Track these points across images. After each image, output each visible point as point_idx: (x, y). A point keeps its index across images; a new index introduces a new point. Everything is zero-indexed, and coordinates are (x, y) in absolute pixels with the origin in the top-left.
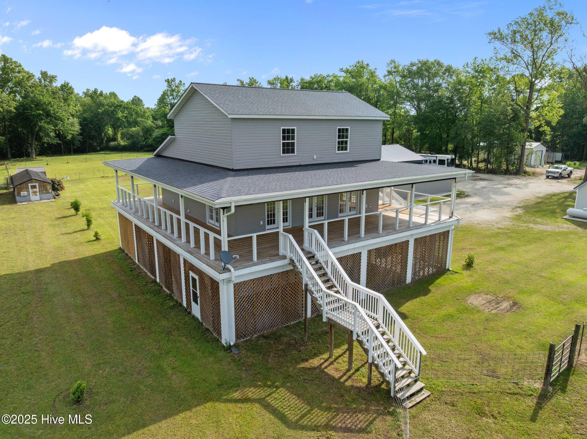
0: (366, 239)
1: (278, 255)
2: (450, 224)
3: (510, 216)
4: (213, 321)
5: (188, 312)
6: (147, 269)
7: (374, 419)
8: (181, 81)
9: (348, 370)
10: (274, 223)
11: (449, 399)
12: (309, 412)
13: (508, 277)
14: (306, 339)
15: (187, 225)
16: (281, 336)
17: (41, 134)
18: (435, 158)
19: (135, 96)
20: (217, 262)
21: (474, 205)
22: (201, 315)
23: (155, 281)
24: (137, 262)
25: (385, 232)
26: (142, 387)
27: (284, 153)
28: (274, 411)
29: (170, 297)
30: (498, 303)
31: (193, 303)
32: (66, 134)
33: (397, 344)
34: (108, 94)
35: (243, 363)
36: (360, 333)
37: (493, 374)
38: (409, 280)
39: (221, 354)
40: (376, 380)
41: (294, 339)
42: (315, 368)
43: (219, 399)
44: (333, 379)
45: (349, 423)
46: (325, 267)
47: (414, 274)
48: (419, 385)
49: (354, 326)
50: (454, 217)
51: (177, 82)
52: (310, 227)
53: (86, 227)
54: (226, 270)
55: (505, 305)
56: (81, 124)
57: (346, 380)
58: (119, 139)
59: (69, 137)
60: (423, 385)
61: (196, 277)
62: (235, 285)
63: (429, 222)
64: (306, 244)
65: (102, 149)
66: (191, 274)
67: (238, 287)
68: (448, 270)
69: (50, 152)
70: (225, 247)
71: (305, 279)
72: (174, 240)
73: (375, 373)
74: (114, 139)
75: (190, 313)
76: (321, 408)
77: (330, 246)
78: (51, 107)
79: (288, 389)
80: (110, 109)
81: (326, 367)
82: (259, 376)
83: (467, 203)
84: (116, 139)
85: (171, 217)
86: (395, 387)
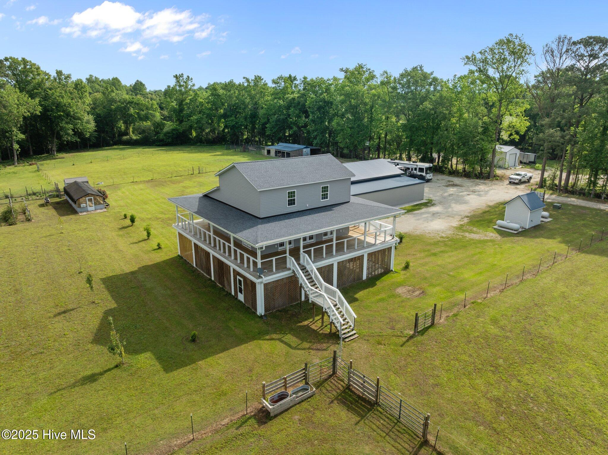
0: (336, 256)
1: (286, 268)
2: (392, 243)
3: (456, 226)
4: (252, 303)
5: (235, 298)
6: (203, 271)
7: (330, 346)
8: (188, 77)
9: (322, 326)
10: (283, 246)
11: (367, 338)
12: (301, 343)
13: (428, 275)
14: (301, 312)
15: (235, 251)
16: (288, 310)
17: (61, 133)
18: (416, 167)
19: (137, 81)
20: (255, 273)
21: (433, 214)
22: (244, 300)
23: (211, 279)
24: (195, 266)
25: (348, 251)
26: (221, 335)
27: (289, 205)
28: (286, 343)
29: (223, 289)
30: (413, 292)
31: (239, 294)
32: (85, 133)
33: (344, 313)
34: (111, 79)
35: (269, 324)
36: (326, 308)
37: (393, 328)
38: (364, 277)
39: (258, 319)
40: (334, 330)
41: (295, 312)
42: (305, 326)
43: (260, 339)
44: (314, 330)
45: (319, 347)
46: (311, 274)
47: (368, 274)
48: (354, 332)
49: (324, 304)
50: (394, 239)
51: (185, 77)
52: (303, 252)
53: (146, 238)
54: (260, 277)
55: (417, 293)
56: (96, 120)
57: (320, 331)
58: (131, 133)
59: (88, 135)
60: (356, 332)
61: (242, 279)
62: (264, 285)
63: (378, 242)
64: (301, 262)
65: (115, 144)
66: (238, 277)
67: (266, 285)
68: (392, 271)
69: (67, 147)
70: (259, 266)
71: (301, 281)
72: (227, 258)
73: (333, 327)
74: (126, 133)
75: (237, 299)
76: (307, 342)
77: (313, 262)
78: (71, 108)
79: (292, 335)
80: (122, 105)
81: (311, 325)
82: (278, 329)
83: (428, 213)
84: (128, 133)
85: (224, 244)
86: (341, 333)
